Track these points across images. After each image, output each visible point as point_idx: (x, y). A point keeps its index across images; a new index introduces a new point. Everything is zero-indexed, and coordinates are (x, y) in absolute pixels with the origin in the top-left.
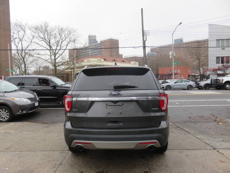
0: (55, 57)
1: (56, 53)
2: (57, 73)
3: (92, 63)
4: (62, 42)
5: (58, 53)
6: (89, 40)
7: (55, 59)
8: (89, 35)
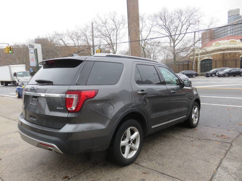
0: (174, 44)
1: (176, 39)
2: (176, 61)
3: (222, 47)
4: (182, 26)
5: (178, 39)
6: (229, 17)
7: (174, 46)
8: (228, 11)
